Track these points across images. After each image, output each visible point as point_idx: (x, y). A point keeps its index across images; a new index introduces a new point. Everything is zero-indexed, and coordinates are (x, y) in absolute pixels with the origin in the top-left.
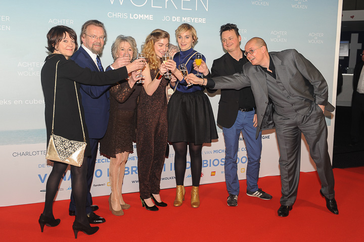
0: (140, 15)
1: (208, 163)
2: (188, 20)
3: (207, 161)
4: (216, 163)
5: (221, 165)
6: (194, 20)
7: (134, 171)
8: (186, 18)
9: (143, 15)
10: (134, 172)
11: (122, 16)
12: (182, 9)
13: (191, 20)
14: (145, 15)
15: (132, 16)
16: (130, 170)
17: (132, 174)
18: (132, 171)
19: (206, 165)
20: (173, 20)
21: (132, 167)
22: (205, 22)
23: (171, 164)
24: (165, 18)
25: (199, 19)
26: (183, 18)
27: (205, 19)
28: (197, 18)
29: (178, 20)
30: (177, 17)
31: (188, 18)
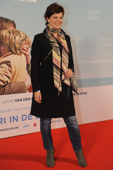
22: (36, 2)
23: (10, 117)
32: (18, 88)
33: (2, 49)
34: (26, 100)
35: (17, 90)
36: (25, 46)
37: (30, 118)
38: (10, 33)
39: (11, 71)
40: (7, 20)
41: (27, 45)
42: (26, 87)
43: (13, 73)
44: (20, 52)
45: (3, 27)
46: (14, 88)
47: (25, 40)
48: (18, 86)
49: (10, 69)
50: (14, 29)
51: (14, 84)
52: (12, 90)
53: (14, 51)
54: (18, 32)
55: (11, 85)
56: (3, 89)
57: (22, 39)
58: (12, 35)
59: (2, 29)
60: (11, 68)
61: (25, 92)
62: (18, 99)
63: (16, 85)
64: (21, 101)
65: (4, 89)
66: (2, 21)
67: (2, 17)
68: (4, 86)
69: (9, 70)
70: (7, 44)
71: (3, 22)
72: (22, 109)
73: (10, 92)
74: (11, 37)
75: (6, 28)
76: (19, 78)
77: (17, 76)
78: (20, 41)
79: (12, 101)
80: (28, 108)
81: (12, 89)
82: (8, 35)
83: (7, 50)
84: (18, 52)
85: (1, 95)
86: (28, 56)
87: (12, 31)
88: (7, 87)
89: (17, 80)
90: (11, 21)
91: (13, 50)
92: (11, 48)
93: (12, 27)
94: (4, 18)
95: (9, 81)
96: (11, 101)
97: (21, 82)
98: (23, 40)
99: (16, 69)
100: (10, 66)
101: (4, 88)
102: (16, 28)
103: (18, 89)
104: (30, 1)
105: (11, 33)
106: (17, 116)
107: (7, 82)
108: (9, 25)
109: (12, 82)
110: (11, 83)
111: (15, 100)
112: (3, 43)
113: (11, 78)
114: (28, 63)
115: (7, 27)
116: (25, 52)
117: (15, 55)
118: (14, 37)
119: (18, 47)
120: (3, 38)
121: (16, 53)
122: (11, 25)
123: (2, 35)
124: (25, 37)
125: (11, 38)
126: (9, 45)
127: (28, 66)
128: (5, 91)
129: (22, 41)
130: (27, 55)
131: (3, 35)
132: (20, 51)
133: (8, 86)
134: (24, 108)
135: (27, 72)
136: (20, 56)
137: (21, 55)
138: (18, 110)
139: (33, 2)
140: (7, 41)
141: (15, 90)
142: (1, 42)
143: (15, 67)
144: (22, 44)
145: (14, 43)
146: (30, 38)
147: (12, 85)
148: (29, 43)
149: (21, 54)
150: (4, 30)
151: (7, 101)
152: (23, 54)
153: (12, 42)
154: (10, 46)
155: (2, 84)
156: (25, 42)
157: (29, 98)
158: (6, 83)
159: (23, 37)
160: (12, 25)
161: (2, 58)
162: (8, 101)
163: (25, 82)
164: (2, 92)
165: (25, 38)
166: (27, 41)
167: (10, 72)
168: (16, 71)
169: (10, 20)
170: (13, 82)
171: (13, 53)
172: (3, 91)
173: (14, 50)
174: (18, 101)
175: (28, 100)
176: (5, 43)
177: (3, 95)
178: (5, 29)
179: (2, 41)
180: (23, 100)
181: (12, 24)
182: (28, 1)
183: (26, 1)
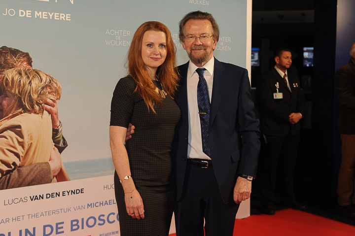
1: (80, 224)
2: (44, 15)
3: (77, 221)
4: (91, 222)
5: (99, 224)
6: (53, 16)
8: (40, 13)
13: (48, 16)
19: (76, 227)
20: (20, 15)
22: (70, 20)
23: (21, 231)
24: (7, 12)
25: (61, 14)
26: (36, 12)
27: (70, 15)
28: (58, 14)
29: (29, 15)
30: (27, 11)
31: (44, 13)
32: (35, 174)
33: (6, 104)
34: (52, 197)
35: (33, 179)
36: (50, 98)
37: (59, 230)
38: (20, 74)
39: (22, 144)
40: (15, 52)
41: (53, 95)
42: (52, 173)
43: (26, 147)
44: (40, 109)
45: (7, 64)
46: (28, 175)
47: (49, 86)
48: (36, 170)
49: (20, 140)
50: (29, 67)
51: (29, 168)
52: (24, 179)
53: (28, 107)
54: (36, 72)
55: (23, 169)
56: (6, 177)
57: (44, 85)
58: (24, 78)
59: (5, 68)
60: (22, 137)
61: (50, 181)
62: (36, 196)
63: (32, 170)
64: (43, 198)
65: (8, 177)
66: (6, 53)
67: (5, 47)
68: (8, 172)
69: (19, 142)
70: (14, 95)
71: (8, 56)
72: (44, 214)
73: (19, 183)
74: (22, 81)
75: (13, 67)
76: (37, 156)
77: (34, 153)
78: (40, 88)
79: (23, 200)
80: (56, 212)
81: (24, 176)
82: (17, 78)
83: (16, 105)
84: (37, 107)
85: (2, 189)
86: (55, 116)
87: (24, 71)
88: (13, 173)
89: (34, 161)
90: (24, 53)
91: (25, 106)
92: (22, 102)
93: (26, 63)
94: (10, 49)
95: (18, 163)
96: (21, 200)
97: (41, 164)
98: (46, 86)
99: (31, 139)
100: (20, 134)
101: (8, 175)
102: (32, 66)
103: (36, 176)
104: (58, 19)
105: (23, 74)
106: (34, 229)
107: (14, 164)
108: (19, 60)
109: (25, 163)
110: (22, 166)
111: (30, 197)
112: (7, 92)
113: (23, 156)
114: (56, 128)
115: (15, 64)
116: (49, 107)
117: (31, 113)
118: (28, 81)
119: (36, 99)
120: (7, 84)
121: (32, 111)
122: (22, 60)
123: (5, 78)
124: (50, 81)
125: (24, 84)
126: (19, 97)
127: (55, 133)
128: (10, 182)
129: (43, 88)
130: (54, 112)
131: (7, 79)
132: (39, 106)
133: (16, 171)
134: (47, 213)
135: (54, 144)
136: (40, 115)
137: (43, 113)
138: (36, 216)
139: (64, 19)
140: (14, 89)
141: (29, 178)
143: (31, 137)
144: (44, 94)
145: (28, 92)
146: (58, 83)
147: (25, 170)
148: (58, 91)
149: (41, 111)
150: (9, 70)
151: (13, 201)
152: (45, 112)
153: (25, 91)
154: (20, 99)
155: (5, 168)
156: (49, 90)
157: (57, 193)
158: (13, 167)
159: (46, 81)
160: (24, 61)
161: (5, 120)
162: (16, 201)
163: (50, 162)
164: (4, 183)
165: (50, 83)
166: (52, 87)
167: (20, 145)
168: (31, 143)
169: (21, 52)
170: (27, 163)
171: (26, 110)
172: (7, 181)
173: (28, 104)
174: (35, 199)
175: (55, 196)
176: (12, 93)
177: (6, 189)
178: (11, 68)
179: (4, 89)
180: (45, 197)
181: (25, 59)
182: (55, 18)
183: (51, 18)
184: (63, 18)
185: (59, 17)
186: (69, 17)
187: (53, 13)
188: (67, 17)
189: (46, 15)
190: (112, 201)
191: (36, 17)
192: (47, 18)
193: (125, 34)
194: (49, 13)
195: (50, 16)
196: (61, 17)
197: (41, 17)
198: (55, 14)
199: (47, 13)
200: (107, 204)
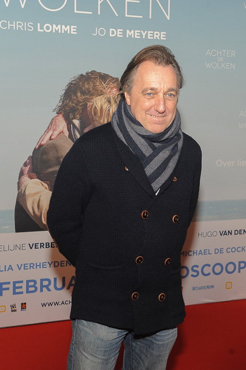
0: (54, 26)
2: (136, 34)
4: (183, 273)
6: (147, 35)
7: (45, 286)
8: (132, 31)
9: (59, 26)
10: (45, 289)
11: (23, 27)
12: (126, 16)
13: (141, 35)
14: (63, 26)
15: (42, 28)
16: (38, 285)
17: (41, 291)
18: (42, 286)
20: (111, 35)
21: (42, 280)
22: (165, 39)
24: (97, 31)
25: (155, 33)
26: (128, 31)
27: (165, 33)
28: (152, 32)
29: (120, 34)
30: (119, 30)
31: (136, 31)
38: (110, 102)
40: (104, 77)
45: (96, 90)
58: (114, 107)
59: (94, 95)
66: (95, 78)
71: (97, 81)
74: (111, 110)
75: (101, 93)
82: (105, 106)
87: (113, 98)
90: (113, 78)
93: (115, 90)
94: (99, 73)
105: (112, 101)
108: (109, 86)
112: (96, 122)
115: (104, 91)
120: (95, 113)
122: (112, 86)
123: (94, 107)
131: (96, 108)
139: (159, 38)
140: (103, 118)
142: (92, 121)
150: (98, 97)
160: (114, 87)
169: (111, 77)
176: (100, 124)
178: (100, 95)
179: (93, 118)
181: (115, 84)
182: (149, 38)
183: (144, 37)
184: (158, 36)
185: (153, 36)
186: (164, 36)
187: (146, 32)
188: (162, 36)
189: (139, 34)
190: (208, 251)
191: (127, 36)
192: (139, 37)
193: (229, 55)
194: (142, 31)
195: (143, 35)
196: (155, 36)
197: (133, 37)
198: (149, 32)
199: (139, 31)
200: (202, 253)
